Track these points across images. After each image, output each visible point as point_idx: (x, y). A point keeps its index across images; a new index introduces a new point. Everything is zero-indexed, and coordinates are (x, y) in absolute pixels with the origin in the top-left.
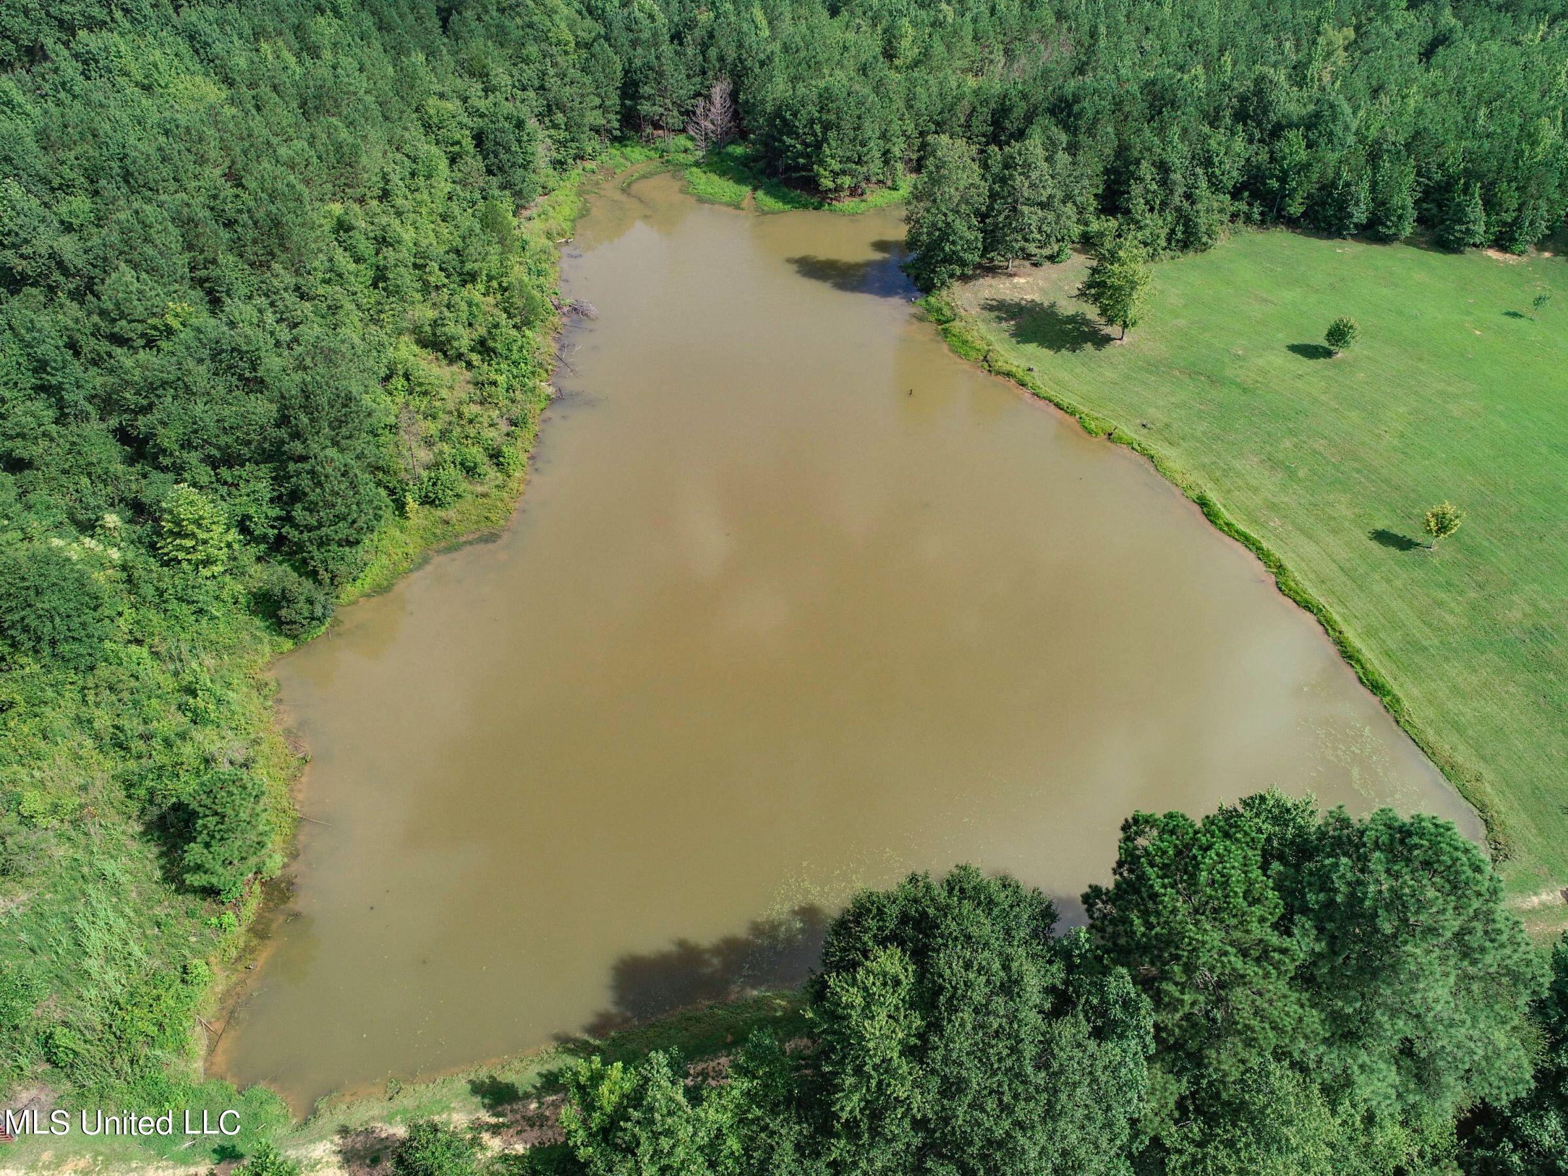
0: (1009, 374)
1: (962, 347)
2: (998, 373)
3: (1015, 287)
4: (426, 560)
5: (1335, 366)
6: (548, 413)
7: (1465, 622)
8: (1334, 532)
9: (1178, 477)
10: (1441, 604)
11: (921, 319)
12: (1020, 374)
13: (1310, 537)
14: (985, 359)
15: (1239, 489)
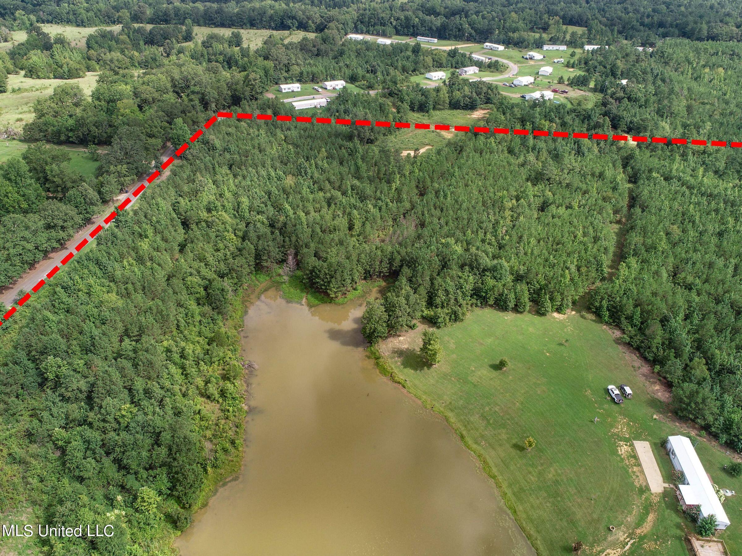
0: (399, 383)
1: (384, 371)
2: (396, 382)
3: (400, 342)
4: (216, 491)
5: (503, 373)
6: (247, 419)
7: (536, 479)
8: (500, 445)
9: (454, 425)
10: (530, 473)
11: (369, 357)
12: (403, 382)
13: (493, 448)
14: (391, 376)
15: (472, 429)
